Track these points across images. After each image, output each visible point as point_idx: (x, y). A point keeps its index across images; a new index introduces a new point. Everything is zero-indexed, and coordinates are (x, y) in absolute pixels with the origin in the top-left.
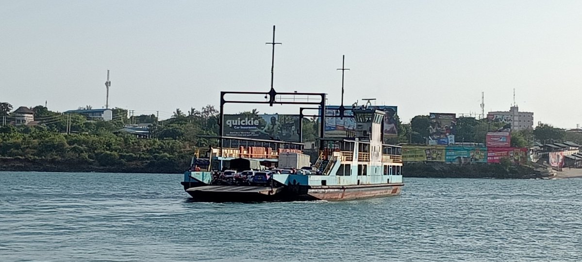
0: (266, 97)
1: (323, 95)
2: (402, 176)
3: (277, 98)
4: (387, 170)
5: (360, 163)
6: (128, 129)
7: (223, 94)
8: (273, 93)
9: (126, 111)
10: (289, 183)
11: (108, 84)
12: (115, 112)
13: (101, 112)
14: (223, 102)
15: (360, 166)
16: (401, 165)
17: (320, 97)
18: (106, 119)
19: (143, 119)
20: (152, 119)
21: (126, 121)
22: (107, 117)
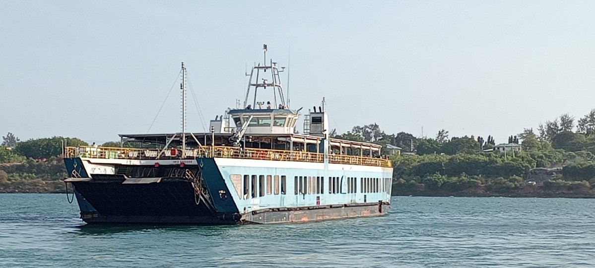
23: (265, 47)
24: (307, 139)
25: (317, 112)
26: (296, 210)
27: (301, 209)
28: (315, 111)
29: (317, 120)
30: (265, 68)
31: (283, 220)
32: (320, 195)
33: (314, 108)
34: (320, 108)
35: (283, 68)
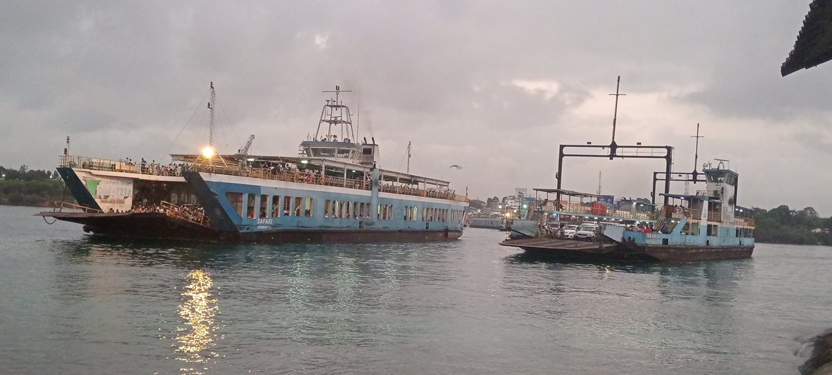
1: (669, 149)
2: (754, 239)
3: (619, 151)
4: (738, 233)
5: (710, 223)
7: (562, 147)
8: (614, 146)
10: (623, 239)
14: (562, 155)
15: (709, 227)
16: (753, 228)
17: (666, 150)
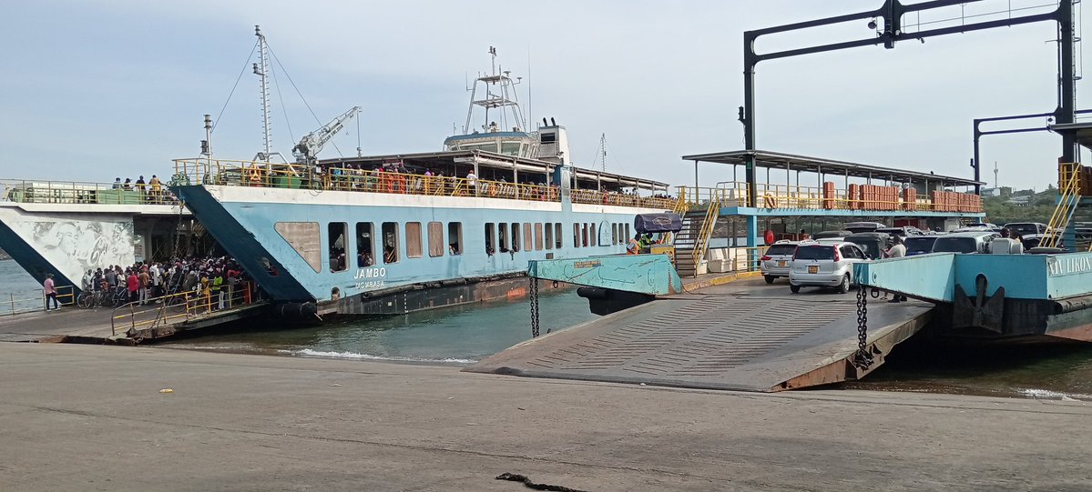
0: (872, 25)
6: (1012, 201)
9: (1010, 189)
11: (996, 171)
12: (1002, 190)
13: (991, 190)
18: (996, 195)
19: (1023, 193)
20: (1030, 192)
21: (1011, 195)
22: (997, 193)
23: (493, 51)
24: (517, 162)
25: (549, 125)
26: (489, 280)
27: (502, 277)
28: (546, 125)
29: (549, 139)
30: (494, 79)
31: (456, 300)
32: (554, 250)
33: (545, 120)
34: (553, 119)
35: (520, 78)
